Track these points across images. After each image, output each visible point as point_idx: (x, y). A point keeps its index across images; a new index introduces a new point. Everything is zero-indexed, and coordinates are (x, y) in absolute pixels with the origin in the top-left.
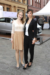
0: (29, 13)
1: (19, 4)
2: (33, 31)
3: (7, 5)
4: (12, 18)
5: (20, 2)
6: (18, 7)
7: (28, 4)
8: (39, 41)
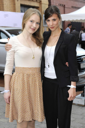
2: (67, 63)
4: (4, 30)
8: (83, 95)
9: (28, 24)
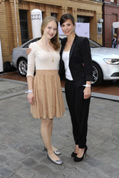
0: (65, 24)
6: (80, 10)
7: (103, 1)
9: (46, 30)
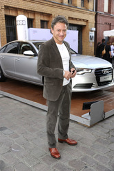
1: (74, 10)
3: (42, 14)
5: (76, 7)
6: (71, 18)
7: (96, 10)
